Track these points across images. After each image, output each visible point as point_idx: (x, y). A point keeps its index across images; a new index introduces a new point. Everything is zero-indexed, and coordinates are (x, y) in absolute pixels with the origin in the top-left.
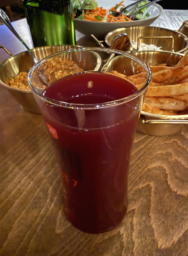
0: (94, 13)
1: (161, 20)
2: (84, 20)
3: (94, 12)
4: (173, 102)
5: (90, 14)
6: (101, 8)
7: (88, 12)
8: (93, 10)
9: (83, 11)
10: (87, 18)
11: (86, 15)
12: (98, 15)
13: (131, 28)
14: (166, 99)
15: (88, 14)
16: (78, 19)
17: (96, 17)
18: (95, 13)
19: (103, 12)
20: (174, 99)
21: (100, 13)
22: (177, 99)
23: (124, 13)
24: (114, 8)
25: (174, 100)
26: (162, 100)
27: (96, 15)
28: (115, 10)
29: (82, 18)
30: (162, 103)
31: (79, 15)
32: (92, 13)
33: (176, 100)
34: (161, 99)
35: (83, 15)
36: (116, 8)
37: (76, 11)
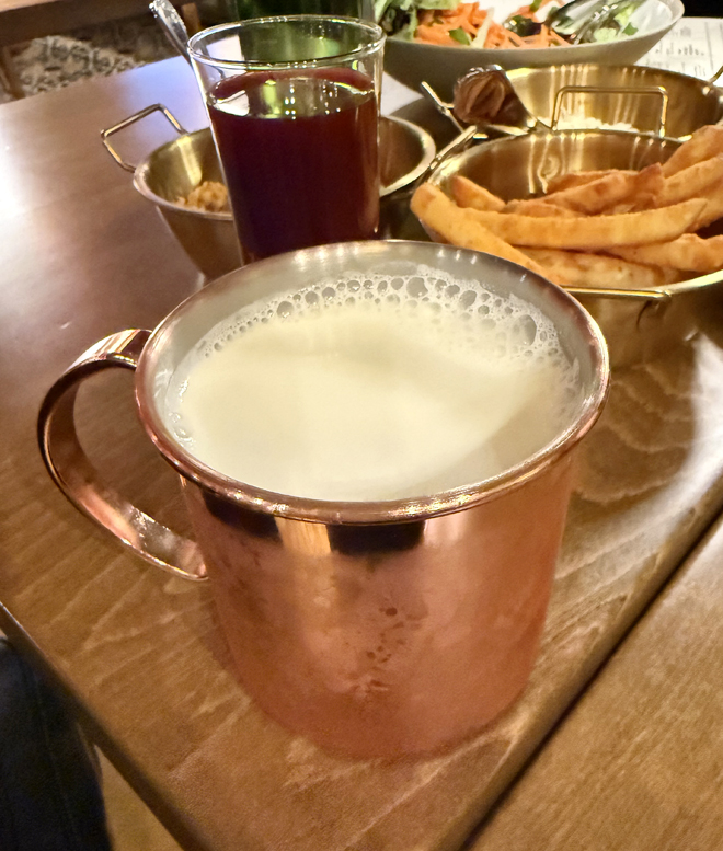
0: (449, 22)
1: (694, 54)
2: (414, 41)
3: (449, 19)
4: (620, 269)
5: (435, 25)
6: (475, 6)
7: (430, 18)
8: (446, 11)
9: (414, 13)
10: (424, 38)
11: (423, 28)
12: (461, 27)
13: (553, 70)
14: (597, 258)
15: (430, 25)
16: (398, 38)
17: (452, 33)
18: (453, 20)
19: (476, 21)
20: (625, 261)
21: (471, 21)
22: (633, 262)
23: (559, 25)
24: (527, 9)
25: (623, 264)
26: (584, 260)
27: (455, 28)
28: (528, 16)
29: (407, 35)
30: (584, 269)
31: (401, 27)
32: (443, 20)
33: (630, 265)
34: (583, 256)
35: (413, 25)
36: (533, 9)
37: (394, 13)
